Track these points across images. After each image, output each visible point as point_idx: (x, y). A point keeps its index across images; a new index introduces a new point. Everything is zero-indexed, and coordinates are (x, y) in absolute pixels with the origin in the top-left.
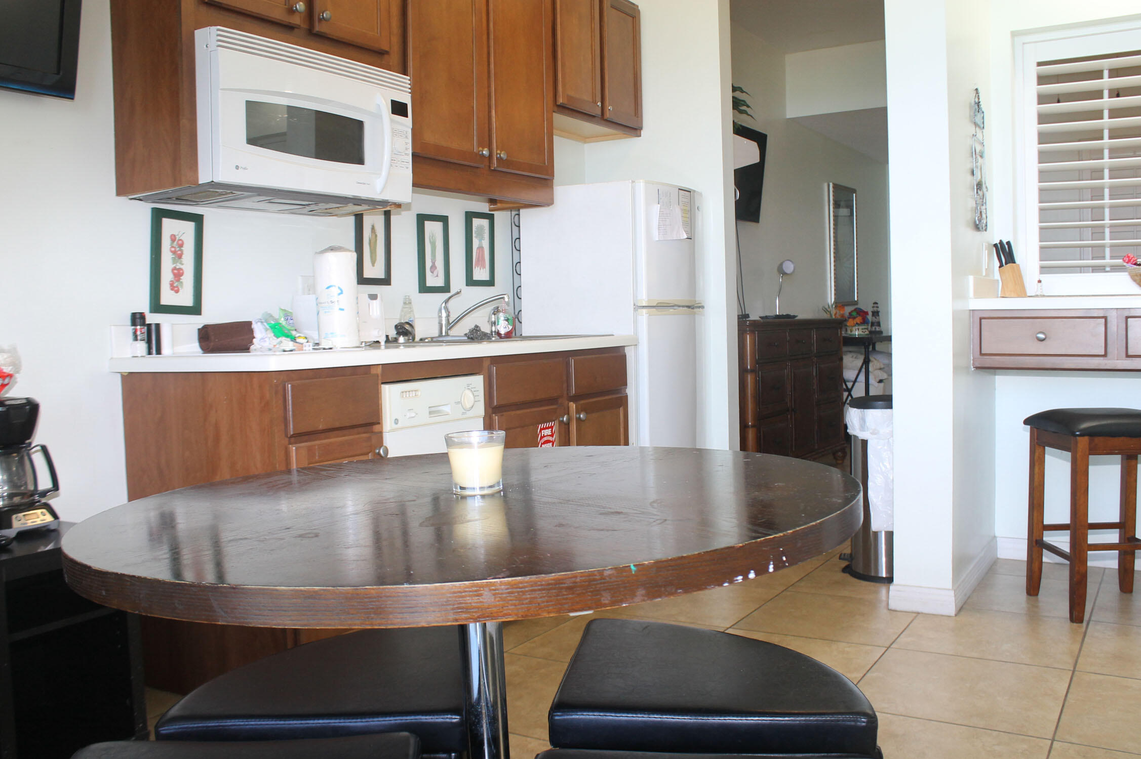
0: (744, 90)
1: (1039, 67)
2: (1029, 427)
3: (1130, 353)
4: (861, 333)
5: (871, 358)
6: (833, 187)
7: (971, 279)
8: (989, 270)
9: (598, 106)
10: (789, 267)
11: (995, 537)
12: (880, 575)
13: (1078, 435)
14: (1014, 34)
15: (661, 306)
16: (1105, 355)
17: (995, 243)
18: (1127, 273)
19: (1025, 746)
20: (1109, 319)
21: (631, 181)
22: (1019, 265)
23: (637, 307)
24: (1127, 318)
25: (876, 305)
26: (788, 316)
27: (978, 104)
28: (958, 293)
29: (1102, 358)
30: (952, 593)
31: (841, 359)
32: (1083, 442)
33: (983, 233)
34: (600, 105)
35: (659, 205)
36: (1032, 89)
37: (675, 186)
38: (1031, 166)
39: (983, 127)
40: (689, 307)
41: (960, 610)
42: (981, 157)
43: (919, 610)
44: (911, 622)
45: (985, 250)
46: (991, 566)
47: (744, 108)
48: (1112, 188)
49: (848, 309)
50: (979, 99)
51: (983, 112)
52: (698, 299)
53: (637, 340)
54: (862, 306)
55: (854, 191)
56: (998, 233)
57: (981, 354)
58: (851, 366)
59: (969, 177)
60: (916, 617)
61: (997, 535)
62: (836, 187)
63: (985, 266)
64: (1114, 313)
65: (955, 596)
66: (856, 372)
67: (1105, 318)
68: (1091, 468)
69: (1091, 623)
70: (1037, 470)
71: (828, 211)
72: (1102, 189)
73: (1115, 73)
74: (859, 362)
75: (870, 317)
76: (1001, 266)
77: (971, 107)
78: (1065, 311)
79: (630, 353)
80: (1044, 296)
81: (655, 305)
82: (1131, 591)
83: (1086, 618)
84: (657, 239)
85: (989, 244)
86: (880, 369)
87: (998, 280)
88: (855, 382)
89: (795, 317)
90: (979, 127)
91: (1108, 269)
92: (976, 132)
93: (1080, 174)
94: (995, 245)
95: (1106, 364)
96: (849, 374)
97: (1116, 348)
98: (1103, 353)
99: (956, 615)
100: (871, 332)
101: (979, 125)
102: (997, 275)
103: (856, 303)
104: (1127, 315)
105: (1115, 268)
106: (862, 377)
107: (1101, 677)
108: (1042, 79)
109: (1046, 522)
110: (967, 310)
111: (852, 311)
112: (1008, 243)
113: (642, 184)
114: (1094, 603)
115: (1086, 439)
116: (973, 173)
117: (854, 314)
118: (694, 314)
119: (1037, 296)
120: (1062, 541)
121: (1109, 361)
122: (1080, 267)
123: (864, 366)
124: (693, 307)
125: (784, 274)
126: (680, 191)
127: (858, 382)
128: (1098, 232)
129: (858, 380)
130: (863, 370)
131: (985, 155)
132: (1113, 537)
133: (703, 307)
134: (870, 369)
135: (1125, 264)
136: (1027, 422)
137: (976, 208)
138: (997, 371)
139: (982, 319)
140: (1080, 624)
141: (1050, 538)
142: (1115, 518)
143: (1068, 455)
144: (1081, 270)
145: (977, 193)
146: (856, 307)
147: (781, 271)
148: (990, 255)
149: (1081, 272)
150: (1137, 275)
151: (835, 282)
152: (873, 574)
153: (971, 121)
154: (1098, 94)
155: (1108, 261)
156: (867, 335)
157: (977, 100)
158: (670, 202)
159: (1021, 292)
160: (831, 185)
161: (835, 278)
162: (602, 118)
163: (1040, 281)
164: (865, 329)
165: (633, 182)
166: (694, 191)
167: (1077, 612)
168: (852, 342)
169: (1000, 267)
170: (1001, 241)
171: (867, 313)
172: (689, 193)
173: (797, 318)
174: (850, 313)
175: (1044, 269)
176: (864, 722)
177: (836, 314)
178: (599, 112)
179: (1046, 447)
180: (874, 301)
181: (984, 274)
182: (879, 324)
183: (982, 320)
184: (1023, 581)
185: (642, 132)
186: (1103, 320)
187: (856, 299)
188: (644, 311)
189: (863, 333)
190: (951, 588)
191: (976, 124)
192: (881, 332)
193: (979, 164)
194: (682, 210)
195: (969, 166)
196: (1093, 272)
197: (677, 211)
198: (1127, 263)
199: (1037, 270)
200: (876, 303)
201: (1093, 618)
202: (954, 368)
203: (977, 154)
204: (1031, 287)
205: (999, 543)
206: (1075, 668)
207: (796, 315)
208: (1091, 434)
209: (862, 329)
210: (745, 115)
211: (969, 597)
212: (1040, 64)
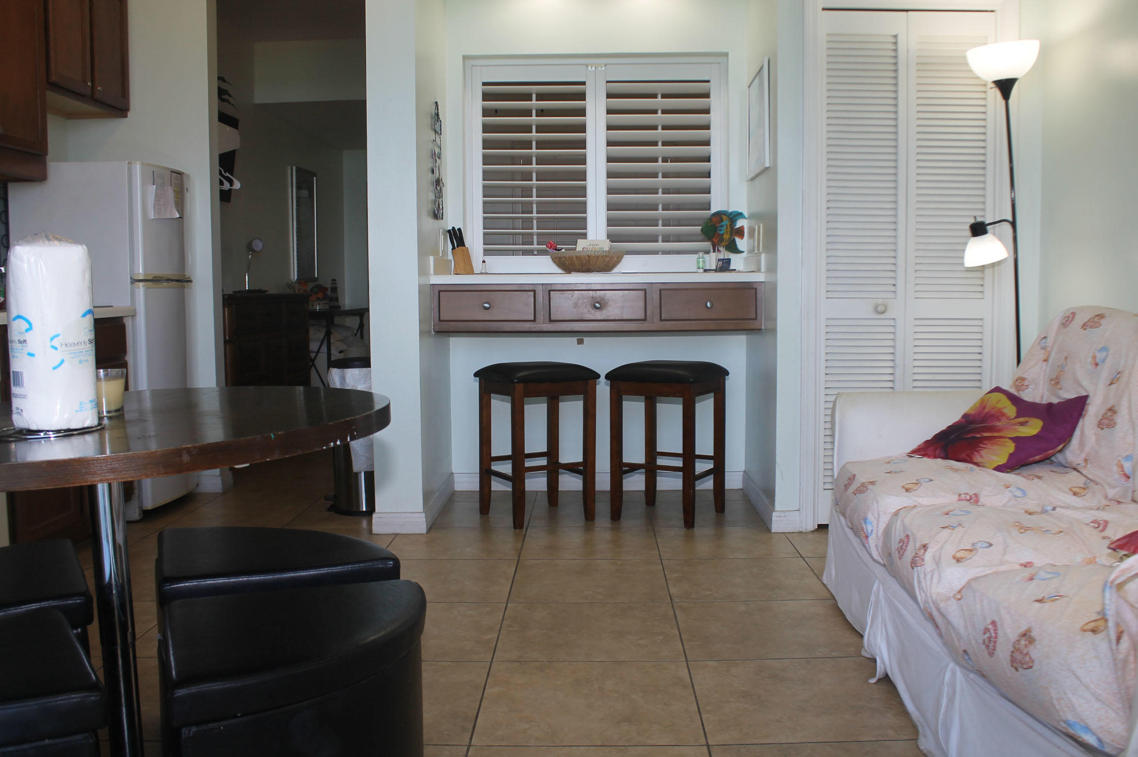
0: (226, 80)
1: (484, 87)
2: (478, 379)
3: (552, 318)
4: (322, 307)
5: (333, 331)
6: (296, 171)
7: (432, 258)
8: (445, 252)
9: (88, 86)
10: (258, 245)
11: (452, 473)
12: (361, 510)
13: (516, 382)
14: (465, 58)
15: (156, 280)
16: (534, 320)
17: (449, 229)
18: (549, 256)
19: (488, 609)
20: (536, 292)
21: (127, 162)
22: (467, 248)
23: (134, 281)
24: (550, 291)
25: (334, 282)
26: (260, 291)
27: (438, 115)
28: (423, 271)
29: (532, 323)
30: (423, 515)
31: (308, 331)
32: (519, 387)
33: (439, 221)
34: (90, 85)
35: (155, 186)
36: (477, 104)
37: (167, 169)
38: (477, 168)
39: (441, 134)
40: (177, 281)
41: (430, 529)
42: (439, 158)
43: (398, 531)
44: (392, 541)
45: (442, 235)
46: (451, 496)
47: (226, 97)
48: (539, 188)
49: (311, 285)
50: (438, 111)
51: (441, 121)
52: (187, 274)
53: (135, 310)
54: (321, 282)
55: (314, 175)
56: (451, 220)
57: (440, 320)
58: (316, 336)
59: (430, 175)
60: (394, 538)
61: (453, 472)
62: (298, 170)
63: (441, 248)
64: (541, 287)
65: (426, 517)
66: (319, 344)
67: (534, 291)
68: (526, 407)
69: (529, 528)
70: (485, 414)
71: (292, 193)
72: (530, 188)
73: (541, 97)
74: (321, 335)
75: (329, 293)
76: (453, 248)
77: (432, 117)
78: (504, 285)
79: (128, 323)
80: (487, 274)
81: (151, 278)
82: (556, 504)
83: (526, 524)
84: (153, 218)
85: (444, 230)
86: (341, 341)
87: (451, 260)
88: (318, 352)
89: (267, 291)
90: (438, 133)
91: (535, 253)
92: (436, 138)
93: (512, 176)
94: (449, 231)
95: (535, 327)
96: (314, 346)
97: (541, 316)
98: (533, 319)
99: (427, 533)
100: (331, 307)
101: (438, 132)
102: (450, 257)
103: (316, 279)
104: (550, 289)
105: (541, 253)
106: (324, 349)
107: (538, 561)
108: (486, 97)
109: (493, 455)
110: (428, 285)
111: (313, 287)
112: (459, 230)
113: (138, 166)
114: (531, 515)
115: (522, 385)
116: (433, 172)
117: (316, 290)
118: (184, 287)
119: (482, 273)
120: (506, 468)
121: (538, 325)
122: (513, 251)
123: (326, 338)
124: (182, 281)
125: (253, 251)
126: (173, 173)
127: (321, 353)
128: (527, 223)
129: (321, 351)
130: (325, 342)
131: (443, 156)
132: (543, 462)
133: (191, 281)
134: (332, 341)
135: (548, 249)
136: (476, 375)
137: (435, 201)
138: (451, 334)
139: (440, 291)
140: (521, 530)
141: (496, 467)
142: (543, 448)
143: (509, 398)
144: (513, 253)
145: (436, 188)
146: (317, 283)
147: (250, 248)
148: (445, 239)
149: (513, 255)
150: (556, 258)
151: (298, 260)
152: (355, 509)
153: (432, 128)
154: (528, 113)
155: (535, 246)
156: (326, 309)
157: (436, 111)
158: (164, 183)
159: (470, 271)
160: (294, 168)
161: (297, 256)
162: (92, 98)
163: (484, 262)
164: (325, 304)
165: (129, 163)
166: (183, 173)
167: (519, 522)
168: (315, 315)
169: (452, 250)
170: (453, 227)
171: (327, 289)
172: (180, 176)
173: (267, 293)
174: (311, 289)
175: (487, 252)
176: (391, 564)
177: (299, 290)
178: (89, 92)
179: (492, 394)
180: (332, 279)
181: (441, 255)
182: (337, 299)
183: (441, 293)
184: (477, 505)
185: (129, 114)
186: (533, 293)
187: (316, 276)
188: (141, 284)
189: (323, 308)
190: (422, 511)
191: (436, 132)
192: (339, 307)
193: (437, 164)
194: (174, 191)
195: (430, 165)
196: (523, 255)
197: (170, 193)
198: (550, 248)
199: (482, 252)
200: (334, 280)
201: (530, 525)
202: (420, 332)
203: (436, 156)
204: (477, 266)
205: (455, 478)
206: (519, 557)
207: (267, 289)
208: (525, 381)
209: (323, 304)
210: (226, 103)
211: (436, 519)
212: (484, 84)
